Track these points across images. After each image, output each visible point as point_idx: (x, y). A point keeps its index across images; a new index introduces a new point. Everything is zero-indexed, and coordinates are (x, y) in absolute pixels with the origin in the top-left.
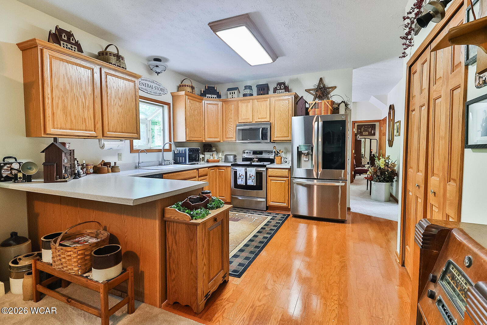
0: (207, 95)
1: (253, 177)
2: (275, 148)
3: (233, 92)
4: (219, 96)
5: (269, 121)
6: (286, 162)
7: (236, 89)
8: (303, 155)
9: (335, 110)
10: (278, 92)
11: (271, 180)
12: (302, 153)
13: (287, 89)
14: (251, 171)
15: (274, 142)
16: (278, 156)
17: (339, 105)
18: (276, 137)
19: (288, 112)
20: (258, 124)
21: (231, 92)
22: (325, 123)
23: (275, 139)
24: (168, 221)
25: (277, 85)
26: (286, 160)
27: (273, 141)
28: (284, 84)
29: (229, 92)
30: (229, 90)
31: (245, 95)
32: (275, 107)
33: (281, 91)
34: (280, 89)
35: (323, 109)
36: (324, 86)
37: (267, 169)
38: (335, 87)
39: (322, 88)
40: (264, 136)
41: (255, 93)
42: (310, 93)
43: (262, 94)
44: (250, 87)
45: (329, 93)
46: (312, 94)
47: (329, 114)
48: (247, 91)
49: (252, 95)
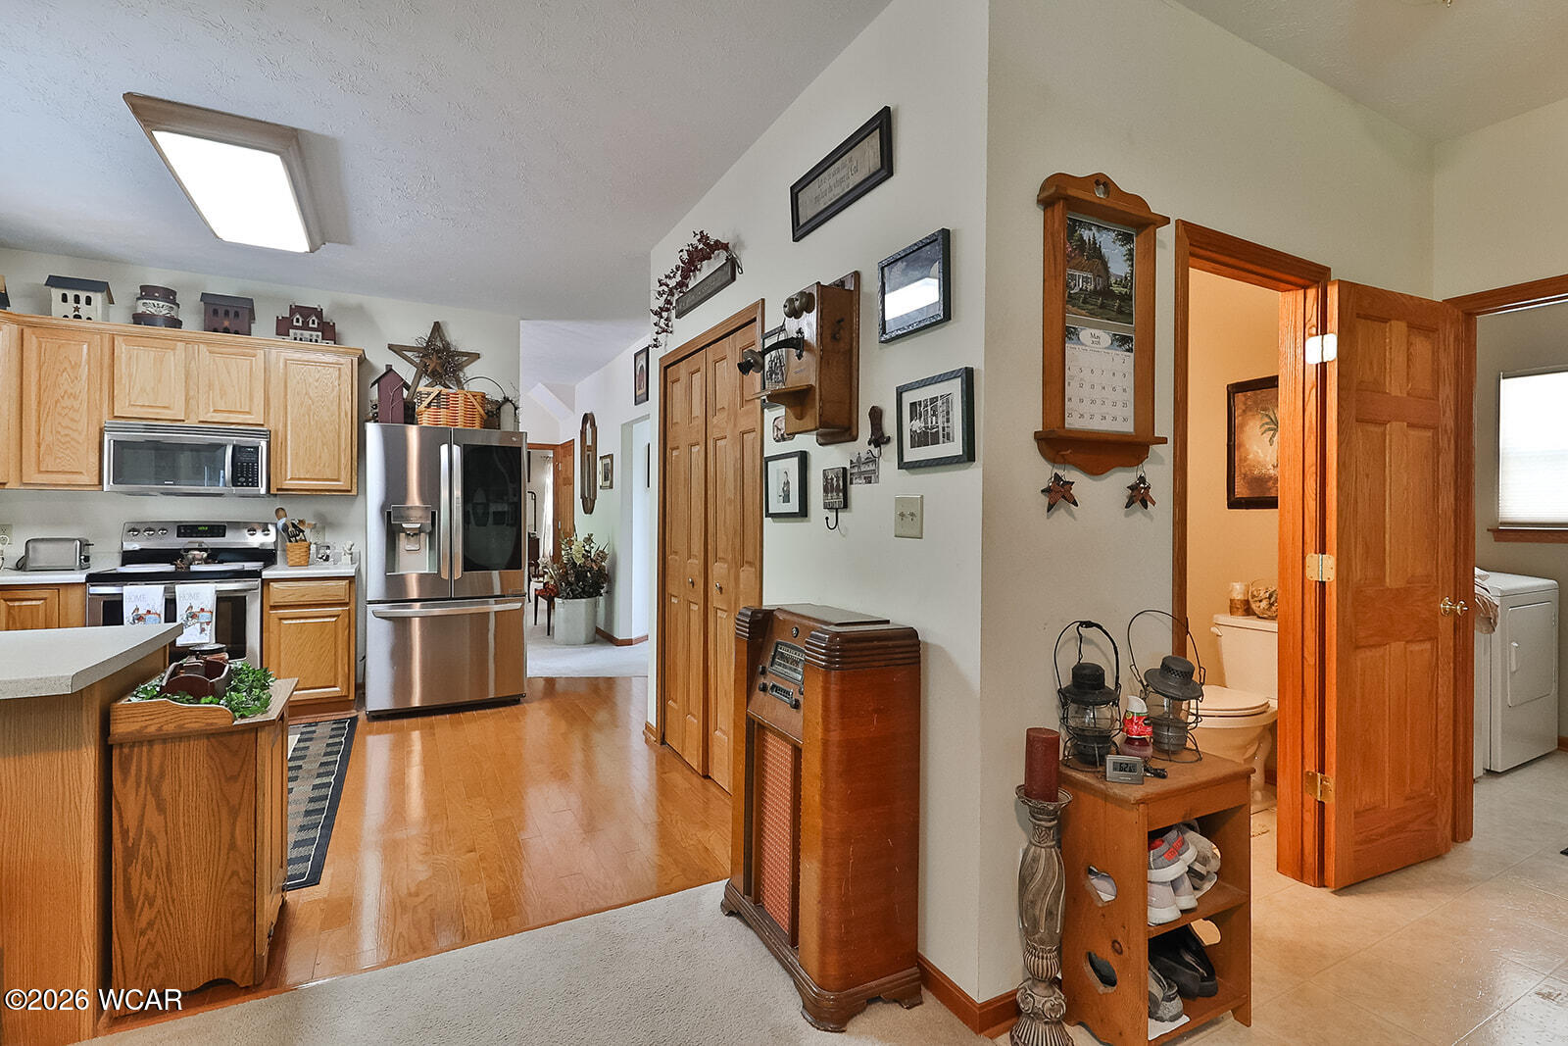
1: (205, 617)
2: (281, 513)
3: (82, 295)
5: (262, 425)
6: (327, 559)
7: (99, 286)
8: (402, 535)
9: (491, 420)
10: (295, 334)
11: (281, 619)
12: (403, 530)
13: (328, 332)
14: (196, 596)
15: (284, 493)
16: (297, 541)
17: (499, 404)
18: (291, 479)
19: (336, 403)
20: (216, 431)
21: (70, 294)
23: (289, 484)
24: (121, 745)
25: (292, 311)
26: (328, 552)
27: (278, 490)
28: (319, 313)
31: (142, 319)
32: (286, 382)
33: (307, 334)
34: (305, 327)
35: (461, 413)
37: (265, 583)
38: (478, 356)
39: (438, 351)
40: (244, 472)
41: (191, 320)
42: (405, 358)
43: (226, 331)
44: (169, 295)
45: (460, 367)
46: (411, 362)
47: (477, 427)
48: (158, 308)
49: (176, 323)
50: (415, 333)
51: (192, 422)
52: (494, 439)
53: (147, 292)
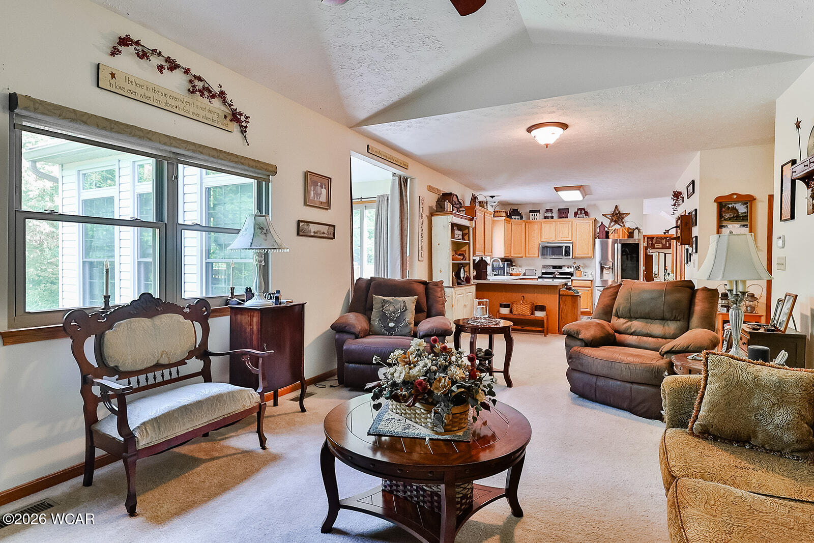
0: (513, 217)
2: (575, 263)
3: (535, 214)
4: (521, 218)
5: (571, 241)
6: (586, 276)
7: (538, 211)
8: (605, 269)
9: (631, 235)
10: (579, 216)
13: (587, 214)
16: (577, 270)
17: (634, 230)
18: (578, 254)
20: (561, 243)
21: (533, 214)
22: (623, 245)
23: (577, 256)
25: (578, 210)
26: (586, 274)
27: (575, 257)
28: (584, 209)
29: (531, 214)
30: (531, 212)
31: (546, 218)
32: (576, 229)
33: (581, 216)
34: (581, 214)
35: (621, 234)
36: (619, 212)
37: (572, 280)
38: (629, 214)
39: (617, 214)
40: (567, 253)
41: (555, 215)
42: (606, 217)
43: (563, 218)
44: (551, 211)
45: (623, 218)
46: (609, 219)
47: (626, 238)
48: (549, 214)
49: (552, 217)
50: (610, 210)
51: (556, 241)
52: (631, 241)
53: (547, 211)
